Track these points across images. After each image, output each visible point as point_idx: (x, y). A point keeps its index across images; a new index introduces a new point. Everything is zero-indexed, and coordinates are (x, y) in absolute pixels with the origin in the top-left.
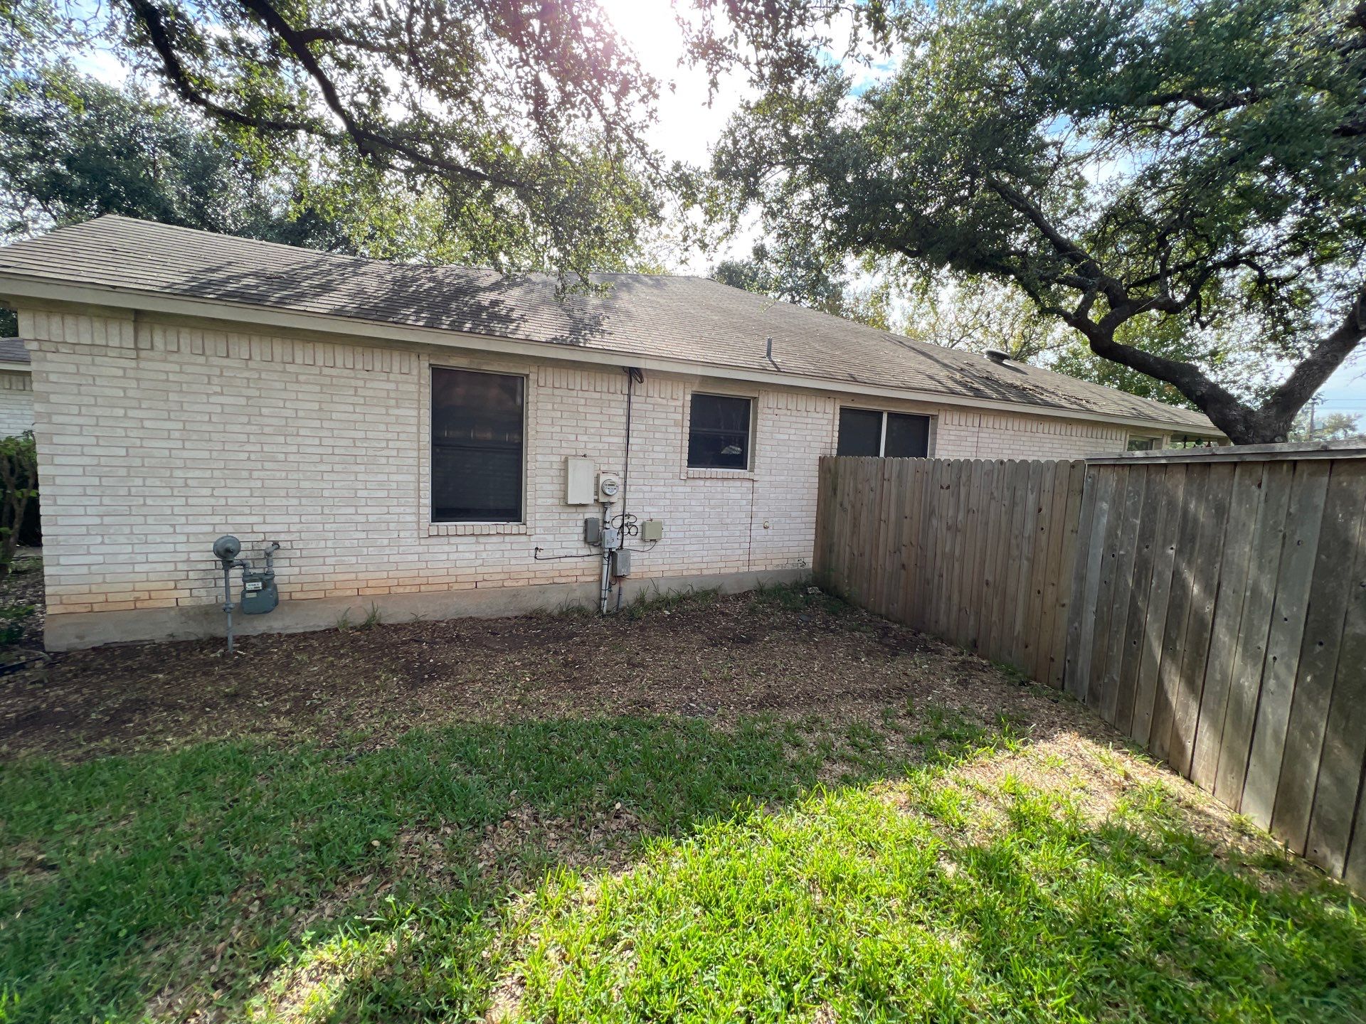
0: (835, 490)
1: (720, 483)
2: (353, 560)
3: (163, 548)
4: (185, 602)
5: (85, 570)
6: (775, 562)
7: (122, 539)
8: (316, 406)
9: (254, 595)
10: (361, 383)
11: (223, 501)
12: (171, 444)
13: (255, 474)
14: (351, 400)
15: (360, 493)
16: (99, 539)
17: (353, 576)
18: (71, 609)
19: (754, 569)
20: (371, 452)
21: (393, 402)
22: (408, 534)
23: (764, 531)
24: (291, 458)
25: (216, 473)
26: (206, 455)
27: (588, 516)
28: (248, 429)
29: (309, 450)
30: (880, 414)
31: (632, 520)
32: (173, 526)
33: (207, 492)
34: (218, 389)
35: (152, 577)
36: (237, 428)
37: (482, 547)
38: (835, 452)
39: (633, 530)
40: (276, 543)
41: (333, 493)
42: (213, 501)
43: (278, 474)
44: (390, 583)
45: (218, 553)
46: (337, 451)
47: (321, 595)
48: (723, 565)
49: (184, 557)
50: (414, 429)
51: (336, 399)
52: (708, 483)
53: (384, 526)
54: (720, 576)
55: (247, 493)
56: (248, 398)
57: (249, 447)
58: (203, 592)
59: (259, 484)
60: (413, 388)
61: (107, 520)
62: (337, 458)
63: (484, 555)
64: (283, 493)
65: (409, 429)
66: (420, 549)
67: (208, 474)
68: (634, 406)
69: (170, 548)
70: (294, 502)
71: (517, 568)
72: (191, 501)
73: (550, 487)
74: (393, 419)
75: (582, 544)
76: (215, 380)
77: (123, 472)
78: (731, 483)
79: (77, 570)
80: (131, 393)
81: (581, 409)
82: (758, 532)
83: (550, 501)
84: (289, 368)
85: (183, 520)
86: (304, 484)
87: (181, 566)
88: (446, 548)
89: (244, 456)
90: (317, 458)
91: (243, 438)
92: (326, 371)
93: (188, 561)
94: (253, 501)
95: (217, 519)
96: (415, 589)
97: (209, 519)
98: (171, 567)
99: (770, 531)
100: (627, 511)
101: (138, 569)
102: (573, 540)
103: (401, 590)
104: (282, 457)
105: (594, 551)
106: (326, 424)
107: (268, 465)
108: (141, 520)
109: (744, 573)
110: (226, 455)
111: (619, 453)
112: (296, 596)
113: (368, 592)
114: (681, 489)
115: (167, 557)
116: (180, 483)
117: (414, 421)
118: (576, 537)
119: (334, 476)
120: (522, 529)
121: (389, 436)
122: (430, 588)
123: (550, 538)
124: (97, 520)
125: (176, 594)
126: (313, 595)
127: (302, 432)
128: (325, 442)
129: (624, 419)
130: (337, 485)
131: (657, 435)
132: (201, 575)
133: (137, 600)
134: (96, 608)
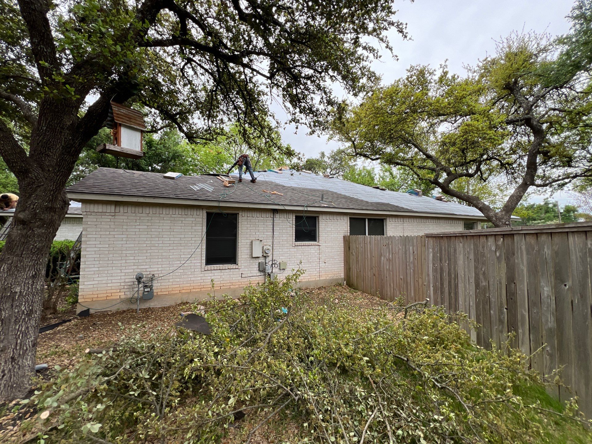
0: (349, 248)
1: (307, 247)
2: (179, 280)
3: (117, 278)
4: (123, 297)
5: (92, 286)
6: (329, 276)
7: (104, 275)
8: (169, 227)
9: (147, 293)
10: (184, 219)
11: (137, 261)
12: (123, 242)
13: (148, 251)
14: (180, 225)
15: (182, 256)
16: (97, 275)
17: (178, 286)
18: (86, 300)
19: (321, 278)
20: (186, 242)
21: (194, 225)
22: (197, 270)
23: (324, 264)
24: (160, 245)
25: (136, 252)
26: (133, 245)
27: (260, 261)
28: (147, 236)
29: (166, 242)
30: (365, 219)
31: (275, 262)
32: (121, 270)
33: (133, 258)
34: (138, 224)
35: (113, 288)
36: (143, 236)
37: (222, 274)
38: (349, 234)
39: (276, 266)
40: (153, 275)
41: (173, 256)
42: (134, 261)
43: (156, 251)
44: (191, 288)
46: (175, 242)
47: (167, 293)
48: (309, 277)
49: (123, 281)
50: (201, 233)
51: (175, 225)
52: (303, 247)
53: (189, 268)
54: (309, 282)
55: (145, 258)
56: (148, 226)
57: (147, 242)
58: (128, 293)
59: (149, 254)
60: (201, 220)
61: (100, 269)
62: (175, 245)
63: (223, 277)
64: (157, 257)
65: (198, 233)
66: (201, 275)
67: (133, 252)
68: (275, 221)
69: (119, 278)
70: (160, 260)
71: (235, 281)
72: (127, 261)
73: (245, 251)
74: (193, 230)
75: (258, 271)
76: (138, 221)
77: (107, 252)
78: (311, 247)
79: (89, 287)
80: (112, 226)
81: (257, 223)
82: (322, 265)
83: (246, 256)
84: (161, 216)
85: (124, 268)
86: (163, 254)
87: (122, 284)
88: (210, 275)
89: (145, 245)
90: (168, 245)
91: (145, 239)
92: (173, 216)
93: (125, 282)
94: (147, 260)
95: (135, 267)
96: (199, 290)
97: (133, 267)
98: (119, 284)
99: (327, 264)
100: (274, 258)
101: (109, 285)
102: (255, 270)
103: (194, 290)
104: (157, 245)
105: (262, 274)
106: (172, 233)
107: (152, 248)
108: (111, 268)
109: (318, 280)
110: (139, 245)
111: (271, 238)
112: (159, 293)
113: (183, 291)
114: (292, 250)
115: (118, 281)
116: (125, 255)
117: (201, 231)
118: (255, 269)
119: (173, 251)
120: (237, 267)
121: (192, 236)
122: (204, 289)
123: (247, 269)
124: (97, 269)
125: (120, 294)
126: (165, 293)
127: (164, 236)
128: (171, 239)
129: (272, 226)
130: (174, 254)
131: (284, 231)
132: (128, 287)
133: (107, 296)
134: (94, 300)
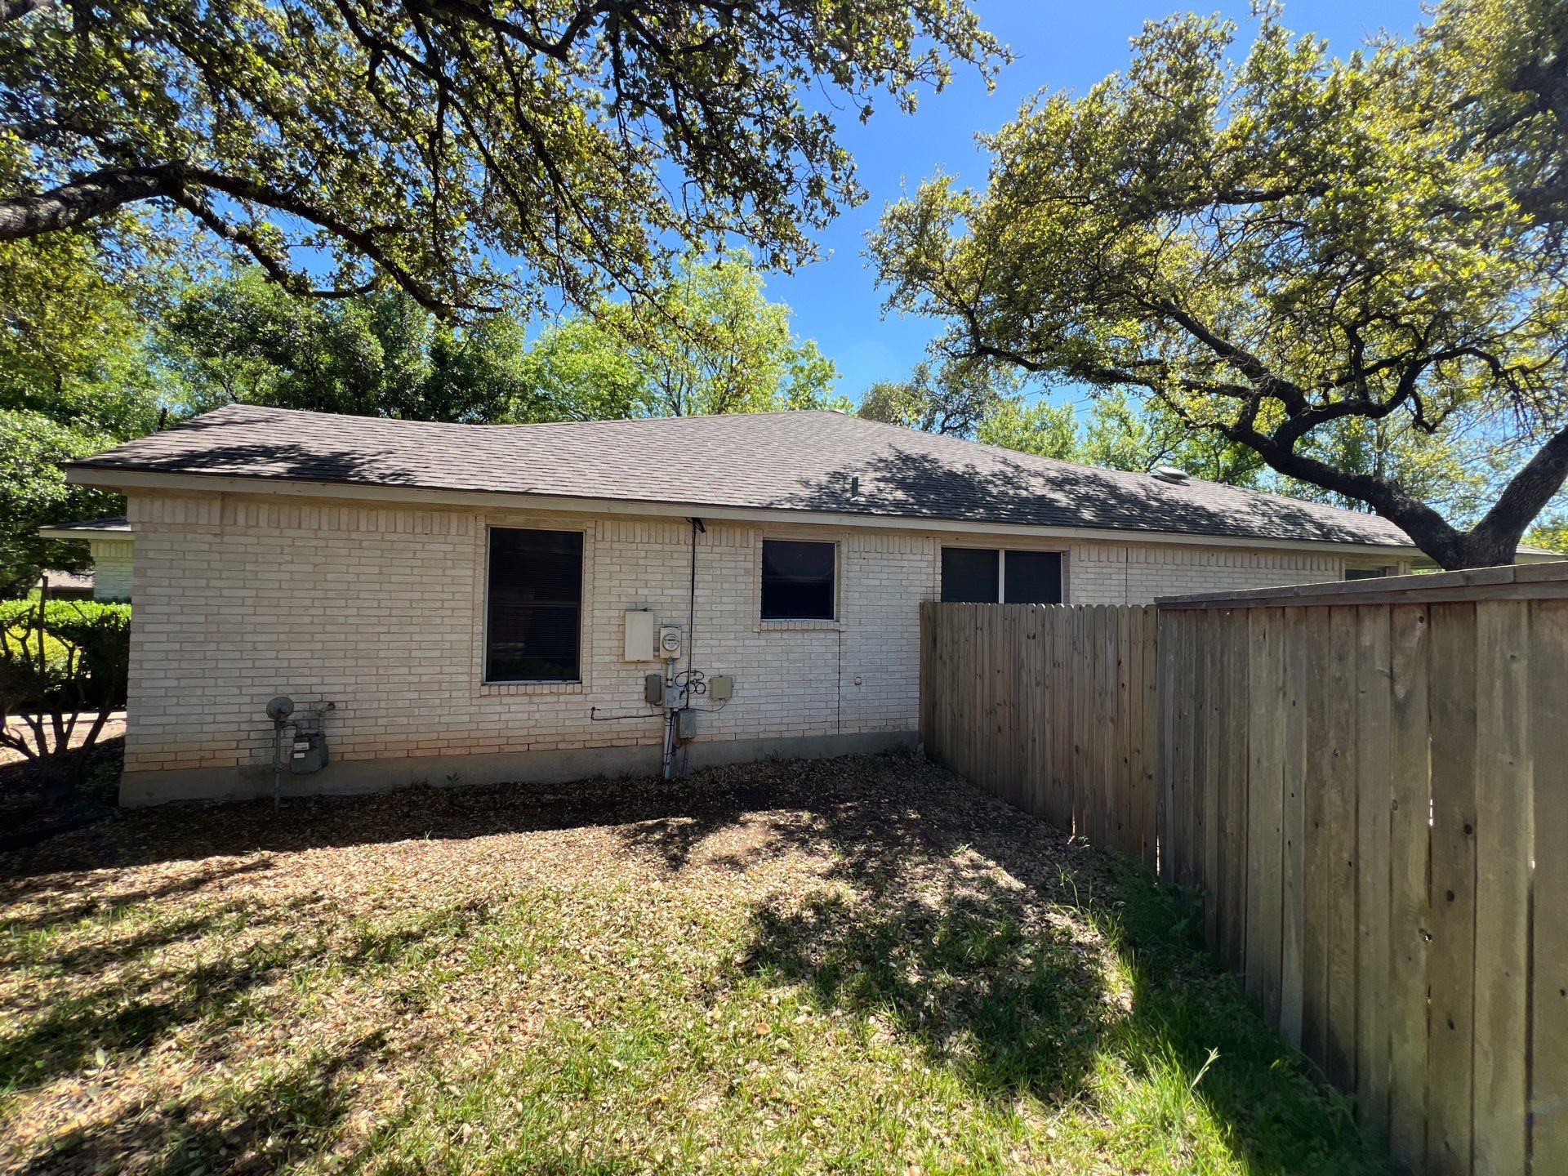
0: (935, 640)
1: (800, 636)
2: (405, 721)
3: (229, 709)
4: (245, 762)
5: (160, 730)
6: (873, 724)
7: (194, 700)
8: (376, 570)
9: (302, 755)
10: (419, 547)
11: (285, 664)
12: (243, 610)
13: (318, 637)
14: (410, 563)
15: (414, 654)
16: (175, 700)
17: (404, 737)
18: (144, 767)
19: (844, 731)
20: (426, 612)
21: (449, 563)
22: (460, 694)
23: (855, 688)
24: (351, 620)
25: (282, 637)
26: (273, 619)
27: (648, 673)
28: (313, 594)
29: (368, 612)
30: (996, 553)
31: (698, 676)
32: (240, 687)
33: (273, 654)
34: (289, 558)
35: (218, 736)
36: (303, 594)
37: (535, 708)
38: (938, 598)
39: (700, 688)
40: (332, 704)
41: (388, 654)
42: (277, 663)
43: (338, 637)
44: (440, 744)
45: (270, 715)
46: (394, 612)
47: (372, 756)
48: (806, 727)
49: (246, 717)
50: (469, 589)
51: (395, 562)
52: (785, 636)
53: (436, 687)
54: (803, 739)
55: (308, 655)
56: (315, 565)
57: (313, 611)
58: (261, 752)
59: (320, 646)
60: (470, 549)
61: (183, 683)
62: (394, 620)
63: (537, 716)
64: (341, 654)
65: (463, 589)
66: (472, 709)
67: (274, 637)
68: (699, 556)
69: (236, 709)
70: (352, 663)
71: (573, 730)
72: (257, 664)
73: (607, 644)
74: (449, 580)
75: (643, 704)
76: (287, 550)
77: (201, 638)
78: (813, 635)
79: (153, 730)
80: (214, 565)
81: (641, 562)
82: (848, 690)
83: (608, 659)
84: (354, 535)
85: (249, 682)
86: (361, 646)
87: (244, 727)
88: (498, 708)
89: (308, 620)
90: (374, 620)
91: (308, 602)
92: (388, 537)
93: (251, 721)
94: (314, 663)
95: (279, 681)
96: (464, 751)
97: (272, 681)
98: (234, 727)
99: (863, 689)
100: (693, 667)
101: (205, 728)
102: (633, 698)
103: (451, 752)
104: (341, 620)
105: (657, 711)
106: (385, 587)
107: (328, 628)
108: (212, 682)
109: (832, 737)
110: (291, 620)
111: (683, 606)
112: (347, 757)
113: (418, 753)
114: (753, 643)
115: (233, 718)
116: (249, 646)
117: (469, 581)
118: (636, 697)
119: (388, 637)
120: (578, 687)
121: (444, 596)
122: (480, 750)
123: (608, 697)
124: (174, 683)
125: (237, 754)
126: (364, 756)
127: (362, 595)
128: (383, 603)
129: (689, 571)
130: (392, 645)
131: (726, 586)
132: (260, 735)
133: (201, 759)
134: (166, 767)
